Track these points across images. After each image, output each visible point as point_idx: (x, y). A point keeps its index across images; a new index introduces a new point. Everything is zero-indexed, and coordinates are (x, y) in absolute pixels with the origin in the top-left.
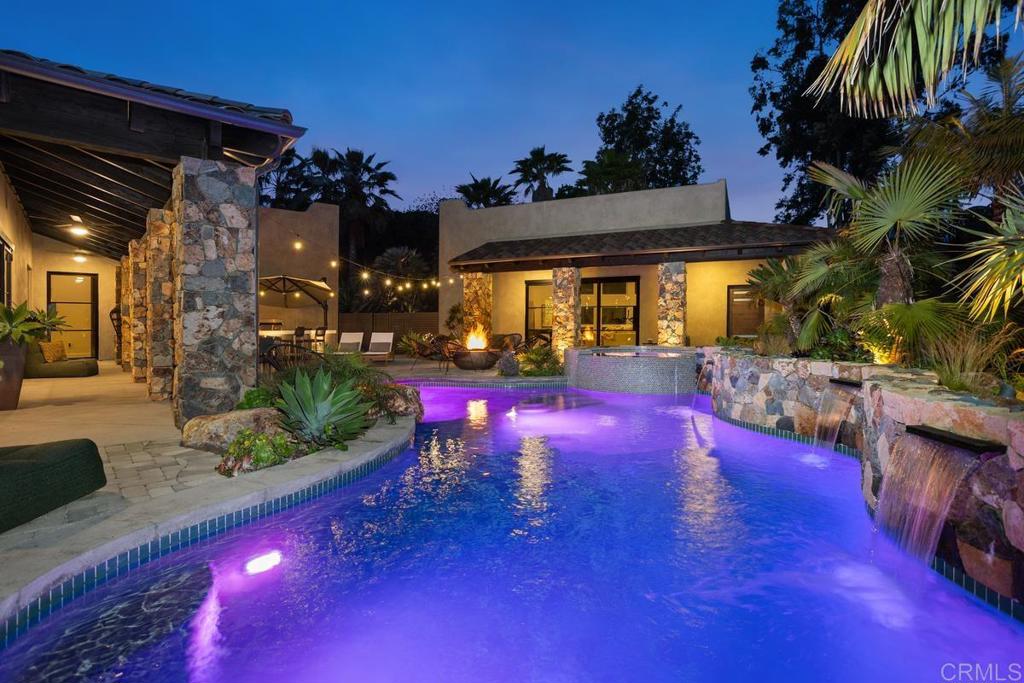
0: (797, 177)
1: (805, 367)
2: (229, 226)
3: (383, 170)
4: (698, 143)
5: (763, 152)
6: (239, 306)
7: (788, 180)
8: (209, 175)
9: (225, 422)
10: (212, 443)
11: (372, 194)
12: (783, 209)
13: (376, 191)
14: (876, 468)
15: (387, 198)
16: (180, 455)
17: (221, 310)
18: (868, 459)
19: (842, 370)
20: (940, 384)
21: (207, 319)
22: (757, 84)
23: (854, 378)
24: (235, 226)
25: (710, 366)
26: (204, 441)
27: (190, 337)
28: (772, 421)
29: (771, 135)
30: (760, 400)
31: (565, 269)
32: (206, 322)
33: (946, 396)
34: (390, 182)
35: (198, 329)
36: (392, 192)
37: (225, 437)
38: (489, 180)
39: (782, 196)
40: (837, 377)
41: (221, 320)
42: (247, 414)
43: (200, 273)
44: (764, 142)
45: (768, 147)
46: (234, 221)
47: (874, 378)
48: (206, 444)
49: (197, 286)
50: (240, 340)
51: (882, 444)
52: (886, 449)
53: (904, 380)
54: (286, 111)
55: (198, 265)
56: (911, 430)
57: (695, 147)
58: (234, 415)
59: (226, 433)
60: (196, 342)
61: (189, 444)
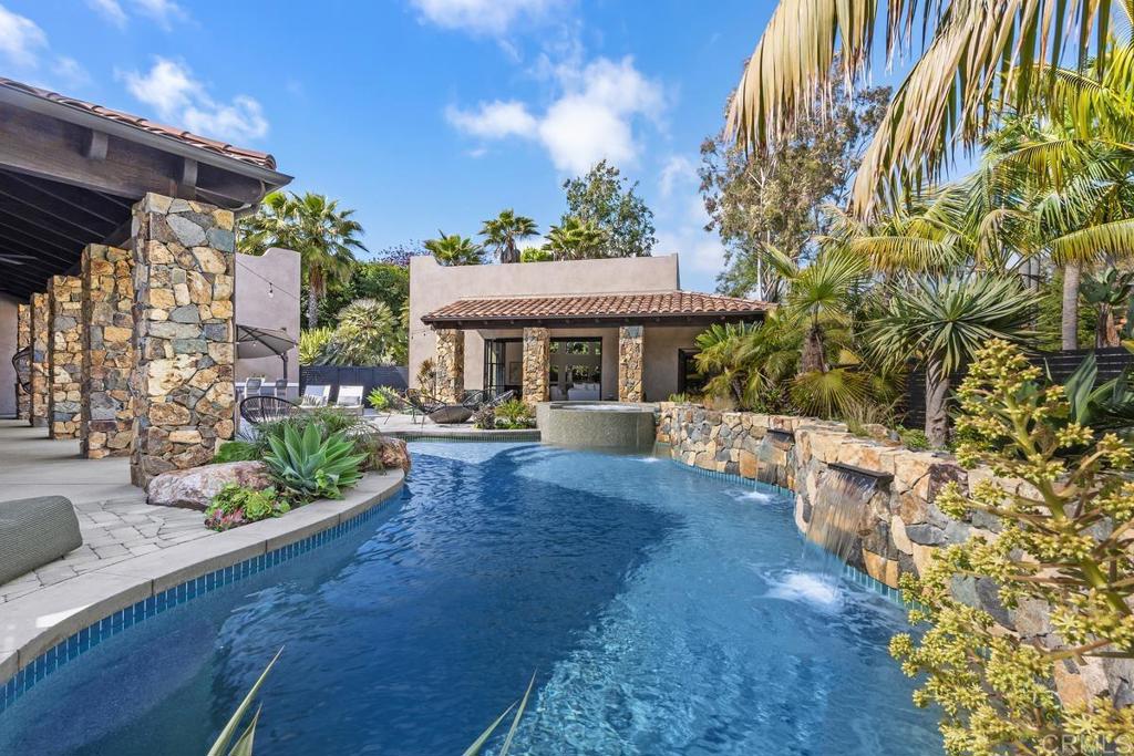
0: (735, 254)
1: (748, 420)
2: (204, 270)
3: (348, 218)
4: (651, 216)
5: (708, 229)
6: (215, 355)
7: (728, 256)
8: (181, 214)
9: (203, 477)
10: (187, 499)
11: (334, 243)
12: (723, 281)
13: (340, 241)
14: (806, 500)
15: (350, 247)
16: (151, 513)
17: (194, 359)
18: (800, 493)
19: (776, 422)
20: (849, 431)
21: (177, 368)
22: (706, 166)
23: (787, 429)
24: (212, 271)
25: (668, 420)
26: (178, 498)
27: (158, 388)
28: (721, 466)
29: (715, 214)
30: (711, 447)
31: (535, 329)
32: (176, 372)
33: (854, 440)
34: (354, 232)
35: (166, 379)
36: (357, 243)
37: (204, 492)
38: (459, 238)
39: (723, 269)
40: (772, 428)
41: (194, 370)
42: (228, 468)
43: (169, 320)
44: (709, 219)
45: (712, 224)
46: (209, 266)
47: (802, 428)
48: (180, 501)
49: (167, 332)
50: (216, 391)
51: (810, 479)
52: (814, 484)
53: (823, 429)
54: (270, 156)
55: (167, 310)
56: (831, 466)
57: (649, 220)
58: (211, 469)
59: (204, 488)
60: (165, 392)
61: (158, 501)
